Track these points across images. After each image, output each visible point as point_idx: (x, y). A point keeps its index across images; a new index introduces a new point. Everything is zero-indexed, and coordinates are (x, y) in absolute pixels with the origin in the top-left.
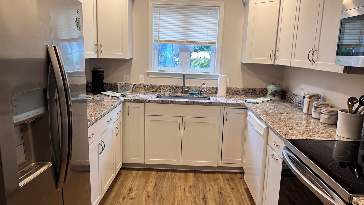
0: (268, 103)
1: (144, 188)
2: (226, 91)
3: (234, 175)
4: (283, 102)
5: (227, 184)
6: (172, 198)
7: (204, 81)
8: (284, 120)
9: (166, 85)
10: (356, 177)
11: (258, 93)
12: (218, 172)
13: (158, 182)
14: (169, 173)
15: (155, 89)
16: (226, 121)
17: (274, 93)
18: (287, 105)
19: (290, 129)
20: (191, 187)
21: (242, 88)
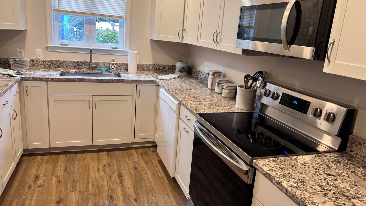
0: (177, 80)
1: (53, 173)
2: (137, 68)
3: (147, 149)
4: (190, 79)
5: (141, 158)
6: (86, 180)
7: (113, 57)
8: (193, 95)
9: (70, 60)
10: (250, 141)
11: (167, 69)
12: (131, 148)
13: (68, 165)
14: (80, 155)
15: (57, 65)
16: (139, 98)
17: (181, 69)
18: (193, 81)
19: (199, 104)
20: (105, 166)
21: (152, 65)
